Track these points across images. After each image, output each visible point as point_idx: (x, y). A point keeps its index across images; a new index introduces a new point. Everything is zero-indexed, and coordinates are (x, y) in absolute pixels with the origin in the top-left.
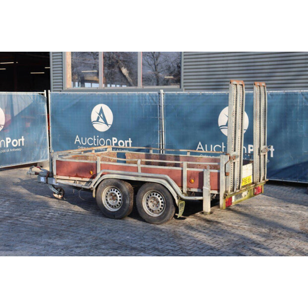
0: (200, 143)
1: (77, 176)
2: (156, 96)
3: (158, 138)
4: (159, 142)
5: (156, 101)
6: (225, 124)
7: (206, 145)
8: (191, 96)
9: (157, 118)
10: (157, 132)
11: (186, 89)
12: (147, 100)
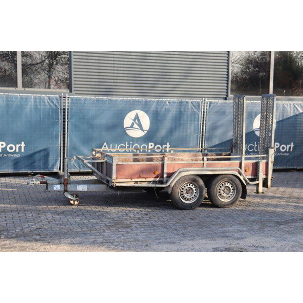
0: (105, 144)
1: (140, 177)
2: (57, 99)
3: (58, 140)
4: (60, 144)
5: (57, 105)
6: (130, 126)
7: (111, 145)
8: (98, 100)
9: (58, 121)
10: (58, 134)
11: (76, 94)
12: (47, 103)
